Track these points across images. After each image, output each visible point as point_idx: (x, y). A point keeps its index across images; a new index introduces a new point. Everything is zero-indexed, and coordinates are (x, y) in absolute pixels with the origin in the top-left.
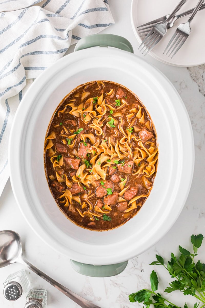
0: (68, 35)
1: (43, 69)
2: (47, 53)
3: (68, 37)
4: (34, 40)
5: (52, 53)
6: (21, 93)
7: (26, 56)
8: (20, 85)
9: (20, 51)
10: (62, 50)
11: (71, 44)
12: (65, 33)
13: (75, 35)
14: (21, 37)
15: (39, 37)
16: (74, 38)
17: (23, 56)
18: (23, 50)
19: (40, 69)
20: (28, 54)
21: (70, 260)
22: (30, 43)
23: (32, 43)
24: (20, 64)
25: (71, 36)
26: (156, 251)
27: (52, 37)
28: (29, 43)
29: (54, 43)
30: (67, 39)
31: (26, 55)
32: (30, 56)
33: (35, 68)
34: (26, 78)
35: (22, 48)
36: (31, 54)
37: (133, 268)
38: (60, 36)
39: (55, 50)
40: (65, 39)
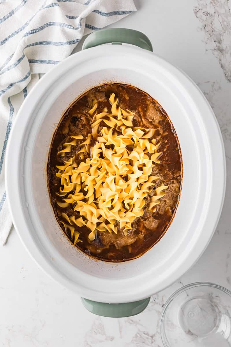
0: (80, 23)
1: (50, 62)
2: (55, 44)
3: (81, 26)
4: (41, 28)
5: (61, 44)
6: (25, 90)
7: (31, 47)
8: (24, 81)
9: (24, 41)
10: (73, 41)
11: (84, 34)
12: (77, 21)
13: (89, 23)
14: (27, 25)
15: (47, 25)
16: (88, 27)
17: (28, 46)
18: (28, 40)
19: (46, 63)
20: (33, 45)
21: (82, 298)
22: (36, 32)
23: (39, 31)
24: (23, 56)
25: (85, 24)
26: (180, 283)
27: (62, 25)
28: (34, 31)
29: (65, 33)
30: (80, 29)
31: (31, 45)
32: (35, 46)
33: (41, 62)
34: (31, 73)
35: (27, 37)
36: (36, 44)
37: (153, 302)
38: (71, 25)
39: (64, 40)
40: (77, 28)
